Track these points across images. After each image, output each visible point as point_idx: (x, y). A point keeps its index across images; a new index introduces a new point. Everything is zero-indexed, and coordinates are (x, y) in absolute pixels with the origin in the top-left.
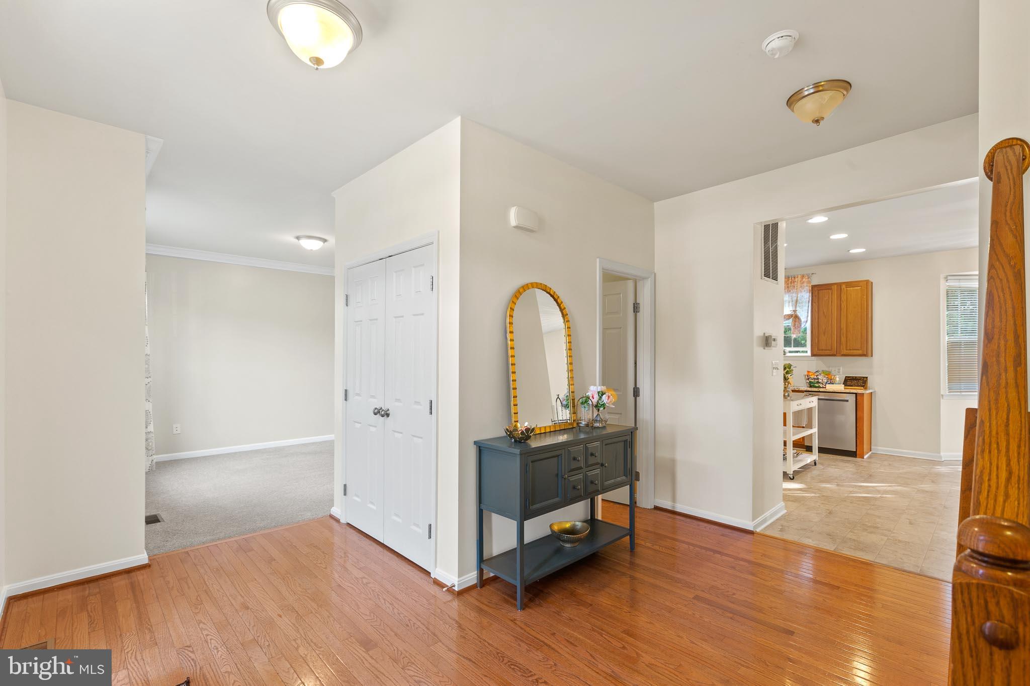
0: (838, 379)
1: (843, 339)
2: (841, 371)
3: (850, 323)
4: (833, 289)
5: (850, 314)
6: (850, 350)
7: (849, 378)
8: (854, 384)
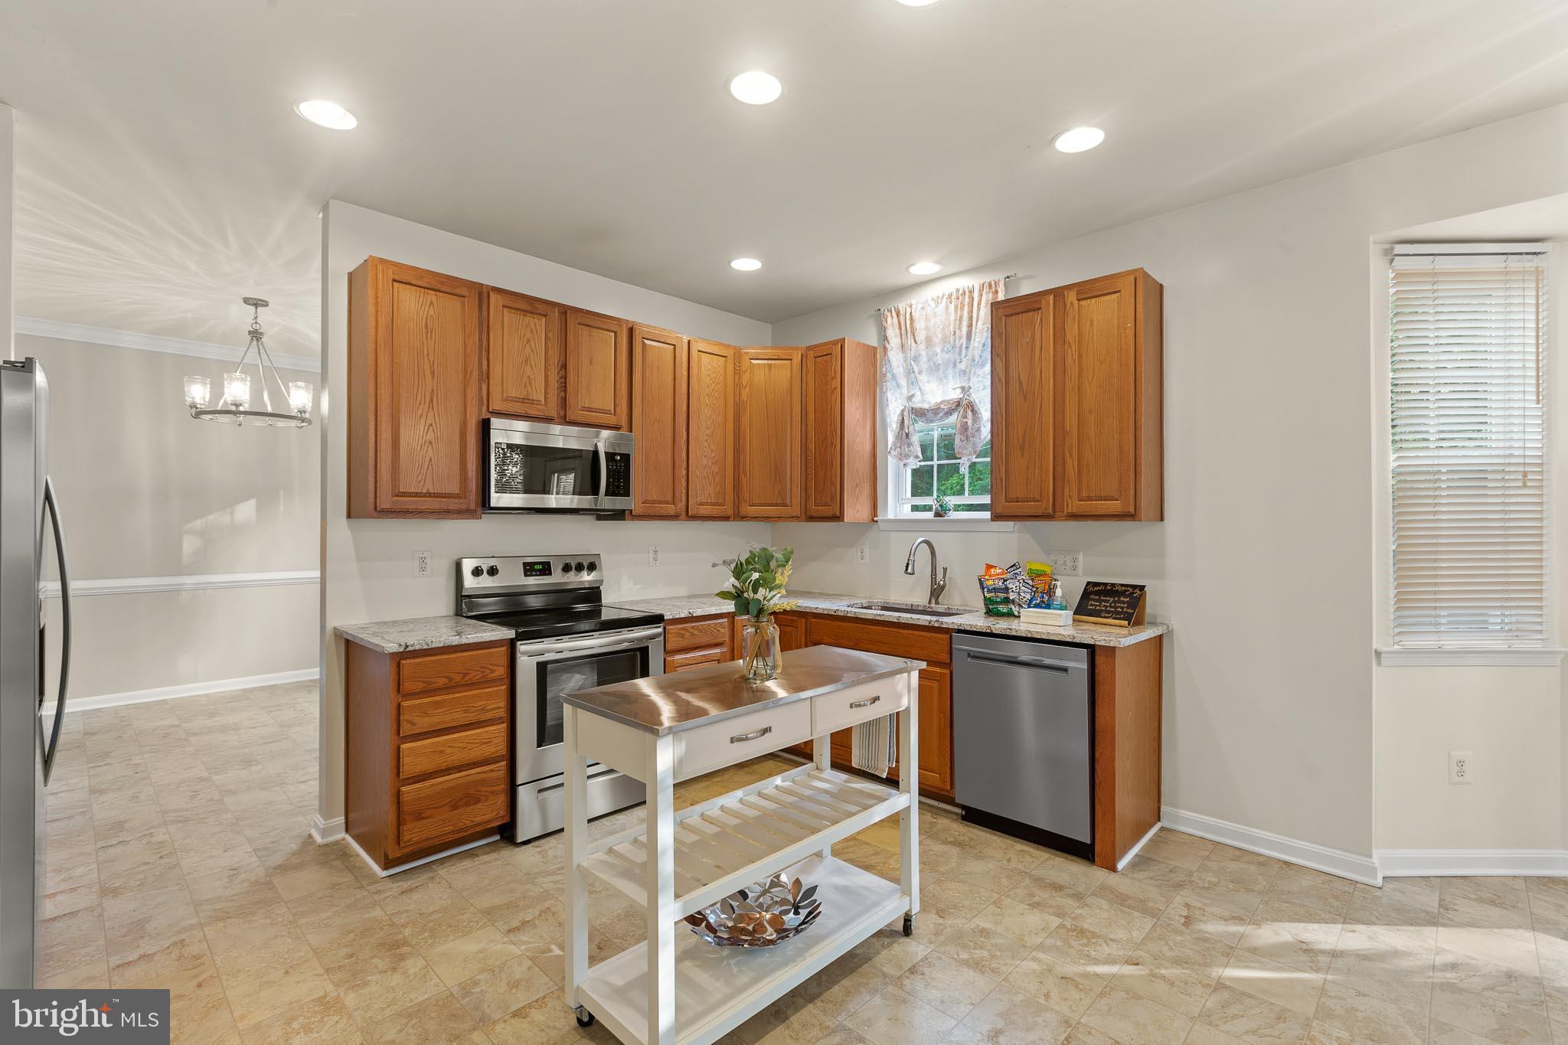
0: (1063, 593)
1: (1071, 465)
2: (1081, 564)
3: (1090, 412)
4: (1043, 307)
5: (1090, 384)
6: (1089, 501)
7: (1096, 589)
8: (1106, 607)
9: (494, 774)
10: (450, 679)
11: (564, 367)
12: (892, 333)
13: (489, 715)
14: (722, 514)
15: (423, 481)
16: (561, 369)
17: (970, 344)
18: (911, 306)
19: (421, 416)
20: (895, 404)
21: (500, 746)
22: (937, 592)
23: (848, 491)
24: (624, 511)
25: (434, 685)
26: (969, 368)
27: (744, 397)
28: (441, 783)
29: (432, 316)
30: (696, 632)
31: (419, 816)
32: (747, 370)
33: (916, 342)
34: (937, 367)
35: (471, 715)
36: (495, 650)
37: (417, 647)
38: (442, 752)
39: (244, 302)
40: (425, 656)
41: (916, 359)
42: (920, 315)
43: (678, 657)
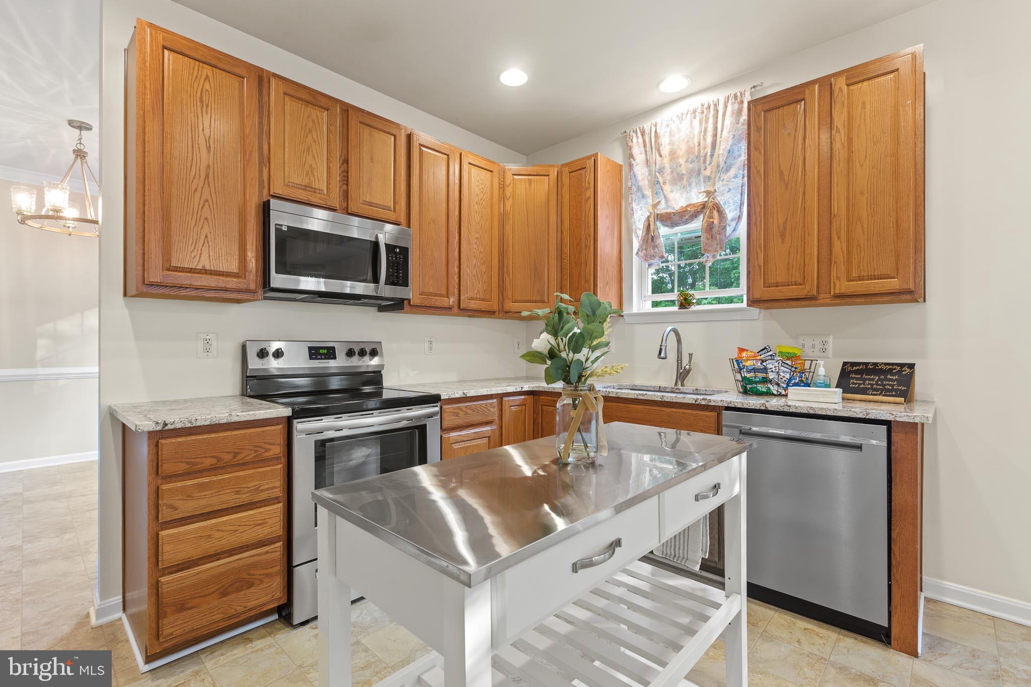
0: (822, 371)
1: (839, 247)
2: (830, 347)
3: (862, 193)
4: (807, 96)
5: (861, 166)
6: (860, 280)
7: (855, 368)
8: (872, 385)
9: (268, 556)
10: (219, 459)
11: (346, 161)
12: (637, 151)
13: (263, 496)
14: (489, 309)
15: (198, 257)
16: (343, 164)
17: (714, 152)
18: (656, 126)
19: (196, 190)
20: (640, 213)
21: (276, 527)
22: (683, 375)
23: (600, 288)
24: (403, 300)
25: (199, 466)
26: (713, 174)
27: (508, 207)
28: (210, 569)
29: (207, 90)
30: (469, 412)
31: (182, 607)
32: (510, 184)
33: (660, 156)
34: (681, 177)
35: (244, 496)
36: (269, 428)
37: (179, 426)
38: (209, 536)
39: (69, 124)
40: (190, 435)
41: (661, 171)
42: (665, 132)
43: (454, 434)
